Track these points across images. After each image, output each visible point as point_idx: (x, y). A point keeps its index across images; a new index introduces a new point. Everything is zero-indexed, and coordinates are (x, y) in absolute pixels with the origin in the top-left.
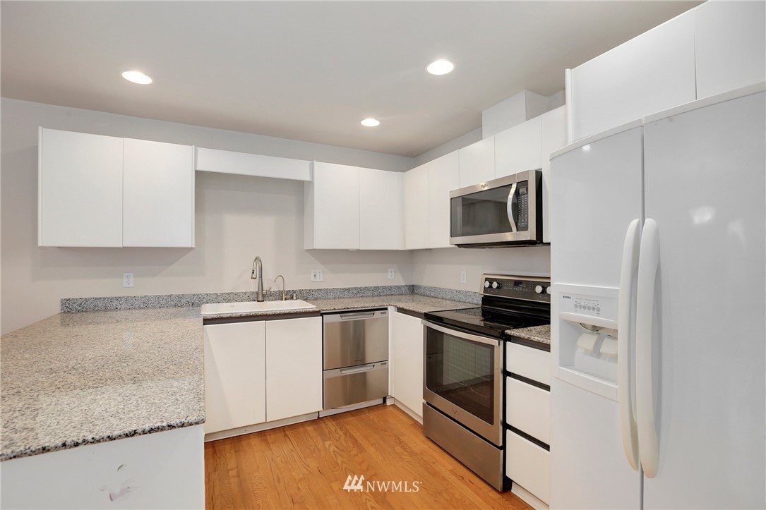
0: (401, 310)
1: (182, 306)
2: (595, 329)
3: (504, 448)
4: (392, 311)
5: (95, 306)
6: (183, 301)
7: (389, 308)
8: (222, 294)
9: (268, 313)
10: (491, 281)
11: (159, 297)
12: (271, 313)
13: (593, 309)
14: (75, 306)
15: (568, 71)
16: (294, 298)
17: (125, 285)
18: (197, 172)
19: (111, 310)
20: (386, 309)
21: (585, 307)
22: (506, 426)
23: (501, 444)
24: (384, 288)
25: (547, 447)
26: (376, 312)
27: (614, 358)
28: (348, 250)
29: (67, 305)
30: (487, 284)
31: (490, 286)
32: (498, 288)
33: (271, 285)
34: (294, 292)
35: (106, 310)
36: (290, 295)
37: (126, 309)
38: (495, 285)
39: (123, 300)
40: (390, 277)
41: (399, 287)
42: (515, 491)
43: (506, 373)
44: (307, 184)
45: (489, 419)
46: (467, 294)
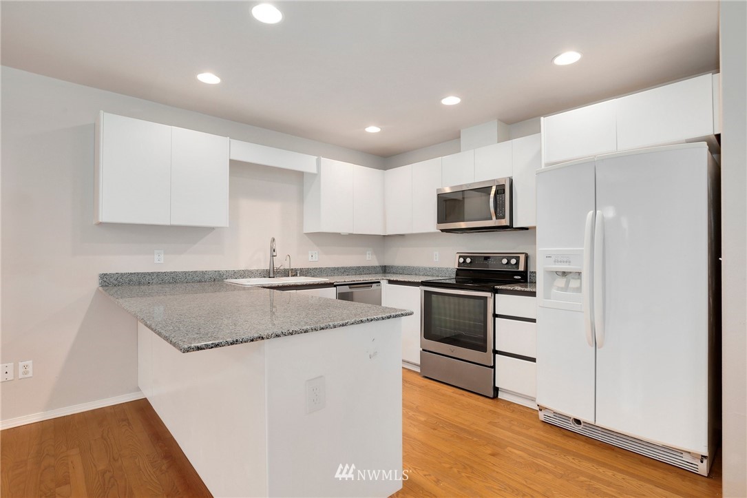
0: (391, 282)
1: (205, 282)
2: (564, 274)
3: (494, 367)
4: (384, 283)
5: (130, 281)
6: (206, 277)
7: (382, 282)
8: (239, 271)
9: (298, 284)
10: (465, 258)
11: (185, 273)
12: (300, 284)
13: (566, 262)
14: (111, 280)
15: (542, 118)
16: (298, 275)
17: (156, 261)
18: (230, 160)
19: (144, 284)
20: (379, 282)
21: (561, 262)
22: (495, 352)
23: (492, 365)
24: (364, 267)
25: (533, 360)
26: (374, 285)
27: (579, 289)
28: (340, 234)
29: (105, 279)
30: (462, 260)
31: (464, 261)
32: (471, 262)
33: (280, 263)
34: (296, 270)
35: (140, 284)
36: (295, 273)
37: (157, 283)
38: (468, 260)
39: (155, 275)
40: (368, 259)
41: (374, 268)
42: (501, 395)
43: (495, 316)
44: (315, 176)
45: (484, 349)
46: (439, 270)
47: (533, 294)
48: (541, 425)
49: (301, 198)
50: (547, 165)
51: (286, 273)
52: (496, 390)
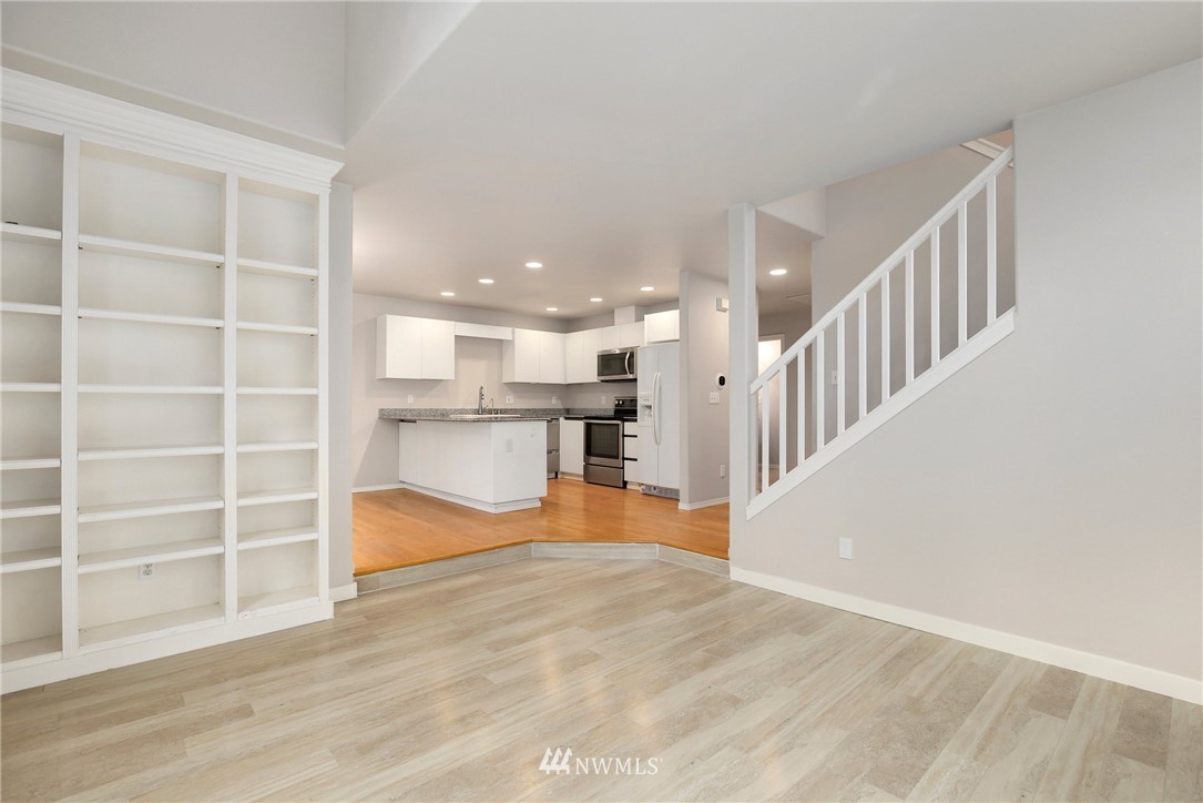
0: (566, 418)
2: (648, 407)
3: (623, 468)
4: (561, 419)
5: (395, 413)
8: (459, 409)
10: (619, 401)
11: (426, 409)
13: (648, 400)
14: (385, 413)
16: (499, 413)
17: (409, 402)
18: (456, 336)
20: (558, 419)
21: (646, 400)
22: (624, 459)
24: (549, 409)
26: (553, 421)
28: (529, 383)
29: (382, 412)
30: (617, 403)
31: (619, 404)
32: (623, 404)
33: (486, 404)
36: (496, 412)
38: (621, 403)
39: (409, 410)
40: (554, 403)
41: (560, 410)
42: (628, 487)
43: (624, 436)
44: (511, 342)
45: (617, 458)
46: (605, 410)
47: (636, 421)
48: (641, 496)
49: (501, 357)
50: (648, 343)
51: (490, 412)
52: (625, 483)
